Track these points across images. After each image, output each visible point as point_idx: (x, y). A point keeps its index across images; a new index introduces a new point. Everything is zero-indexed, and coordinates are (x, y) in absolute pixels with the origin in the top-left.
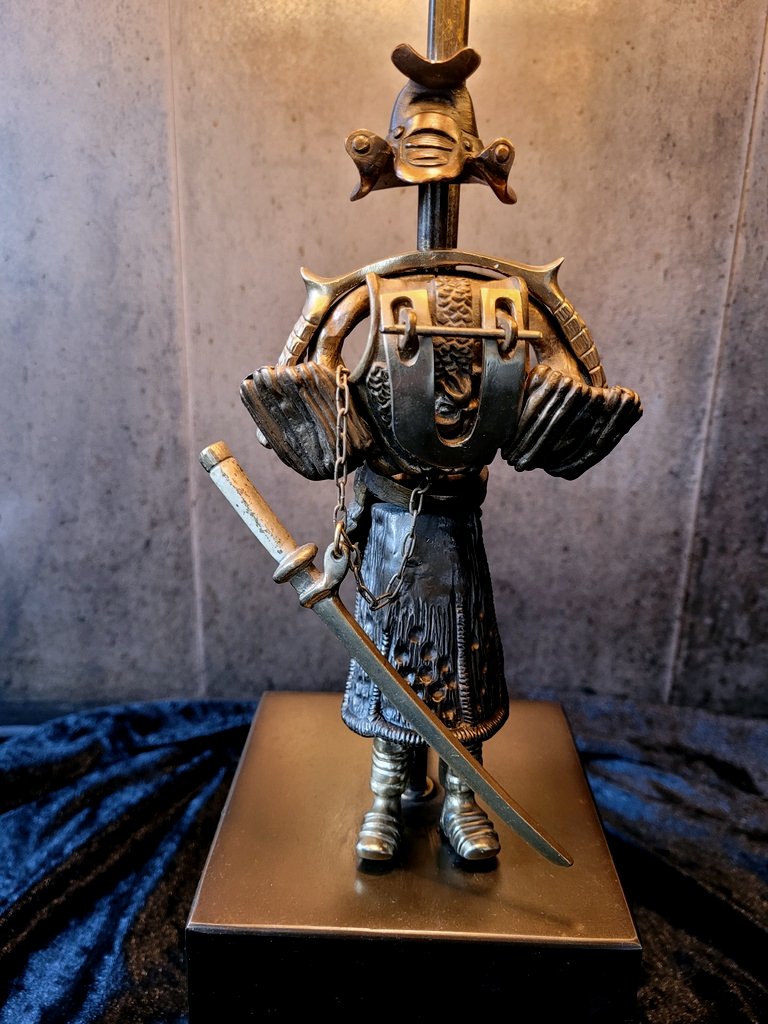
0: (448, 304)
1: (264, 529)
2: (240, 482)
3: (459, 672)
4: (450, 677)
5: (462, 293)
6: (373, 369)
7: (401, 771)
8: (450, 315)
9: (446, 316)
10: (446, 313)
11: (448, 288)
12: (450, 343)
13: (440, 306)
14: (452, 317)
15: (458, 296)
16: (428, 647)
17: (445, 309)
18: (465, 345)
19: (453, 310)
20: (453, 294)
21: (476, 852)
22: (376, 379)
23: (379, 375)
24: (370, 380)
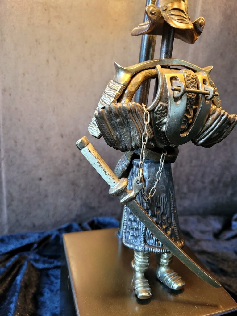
0: (190, 80)
1: (107, 173)
2: (96, 154)
3: (173, 222)
4: (170, 224)
5: (194, 76)
6: (159, 105)
7: (148, 262)
8: (191, 84)
9: (190, 85)
10: (189, 83)
11: (189, 73)
12: (190, 96)
13: (187, 80)
14: (192, 85)
15: (193, 77)
16: (163, 214)
17: (189, 82)
18: (194, 97)
19: (192, 82)
20: (191, 76)
21: (179, 287)
22: (159, 109)
23: (161, 108)
24: (157, 110)
